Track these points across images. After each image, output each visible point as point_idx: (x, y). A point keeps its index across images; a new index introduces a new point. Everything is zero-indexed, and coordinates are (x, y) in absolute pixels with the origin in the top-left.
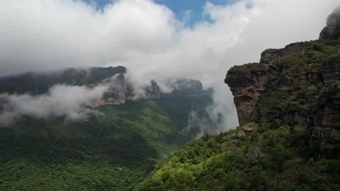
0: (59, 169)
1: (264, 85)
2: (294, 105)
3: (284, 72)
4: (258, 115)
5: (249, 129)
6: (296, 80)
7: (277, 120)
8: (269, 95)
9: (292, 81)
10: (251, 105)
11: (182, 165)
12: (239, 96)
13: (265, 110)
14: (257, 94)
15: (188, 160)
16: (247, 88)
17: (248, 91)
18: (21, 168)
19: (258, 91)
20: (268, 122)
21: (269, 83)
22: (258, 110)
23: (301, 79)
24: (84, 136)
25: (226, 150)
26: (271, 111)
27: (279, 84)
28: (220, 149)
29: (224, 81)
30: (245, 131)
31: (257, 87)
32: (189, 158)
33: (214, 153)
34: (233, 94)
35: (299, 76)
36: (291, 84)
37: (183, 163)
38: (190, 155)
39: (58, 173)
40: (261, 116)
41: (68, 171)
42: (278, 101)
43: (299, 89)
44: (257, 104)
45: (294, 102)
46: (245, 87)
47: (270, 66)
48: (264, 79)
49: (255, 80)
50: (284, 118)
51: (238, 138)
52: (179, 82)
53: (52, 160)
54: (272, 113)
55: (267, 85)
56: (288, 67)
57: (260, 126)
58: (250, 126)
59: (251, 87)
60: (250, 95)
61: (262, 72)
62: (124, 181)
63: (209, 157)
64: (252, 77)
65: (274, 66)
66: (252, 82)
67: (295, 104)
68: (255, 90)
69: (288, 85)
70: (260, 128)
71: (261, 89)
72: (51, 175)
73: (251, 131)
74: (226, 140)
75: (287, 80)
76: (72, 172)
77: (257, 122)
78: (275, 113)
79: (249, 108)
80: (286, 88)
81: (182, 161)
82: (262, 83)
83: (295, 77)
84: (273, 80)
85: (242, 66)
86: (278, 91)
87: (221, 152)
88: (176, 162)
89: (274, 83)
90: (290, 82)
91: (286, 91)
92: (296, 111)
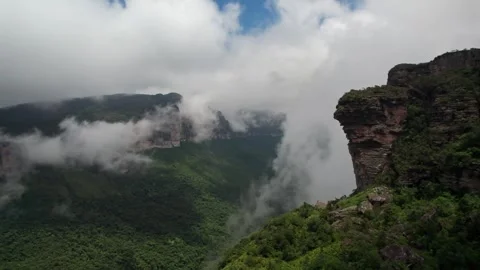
0: (83, 243)
1: (401, 123)
2: (460, 159)
3: (438, 100)
4: (393, 172)
5: (380, 199)
6: (460, 115)
7: (430, 183)
8: (410, 140)
9: (454, 116)
10: (380, 156)
11: (265, 261)
12: (360, 140)
13: (404, 166)
14: (390, 138)
15: (274, 253)
16: (373, 128)
17: (375, 132)
18: (26, 242)
19: (392, 133)
20: (410, 186)
21: (409, 119)
22: (392, 166)
23: (469, 113)
24: (119, 194)
25: (342, 238)
26: (415, 167)
27: (428, 122)
28: (330, 233)
29: (333, 115)
30: (373, 202)
31: (389, 126)
32: (276, 248)
33: (320, 242)
34: (348, 137)
35: (467, 108)
36: (451, 121)
37: (266, 257)
38: (278, 242)
39: (80, 249)
40: (397, 175)
41: (96, 246)
42: (430, 150)
43: (468, 130)
44: (389, 155)
45: (461, 153)
46: (370, 126)
47: (411, 92)
48: (400, 113)
49: (386, 113)
50: (441, 180)
51: (361, 213)
52: (258, 116)
53: (72, 230)
54: (418, 172)
55: (407, 122)
56: (444, 92)
57: (398, 192)
58: (379, 193)
59: (379, 127)
60: (377, 138)
61: (399, 100)
62: (177, 261)
63: (311, 249)
64: (383, 110)
65: (416, 90)
66: (382, 118)
67: (464, 157)
68: (386, 131)
69: (447, 123)
70: (397, 197)
71: (397, 130)
72: (70, 253)
73: (382, 203)
74: (340, 218)
75: (443, 114)
76: (101, 247)
77: (392, 185)
78: (424, 171)
79: (376, 161)
80: (442, 128)
81: (264, 253)
82: (398, 119)
83: (459, 109)
84: (418, 114)
85: (364, 92)
86: (428, 132)
87: (333, 241)
88: (255, 255)
89: (418, 119)
90: (449, 117)
91: (441, 134)
92: (464, 168)
